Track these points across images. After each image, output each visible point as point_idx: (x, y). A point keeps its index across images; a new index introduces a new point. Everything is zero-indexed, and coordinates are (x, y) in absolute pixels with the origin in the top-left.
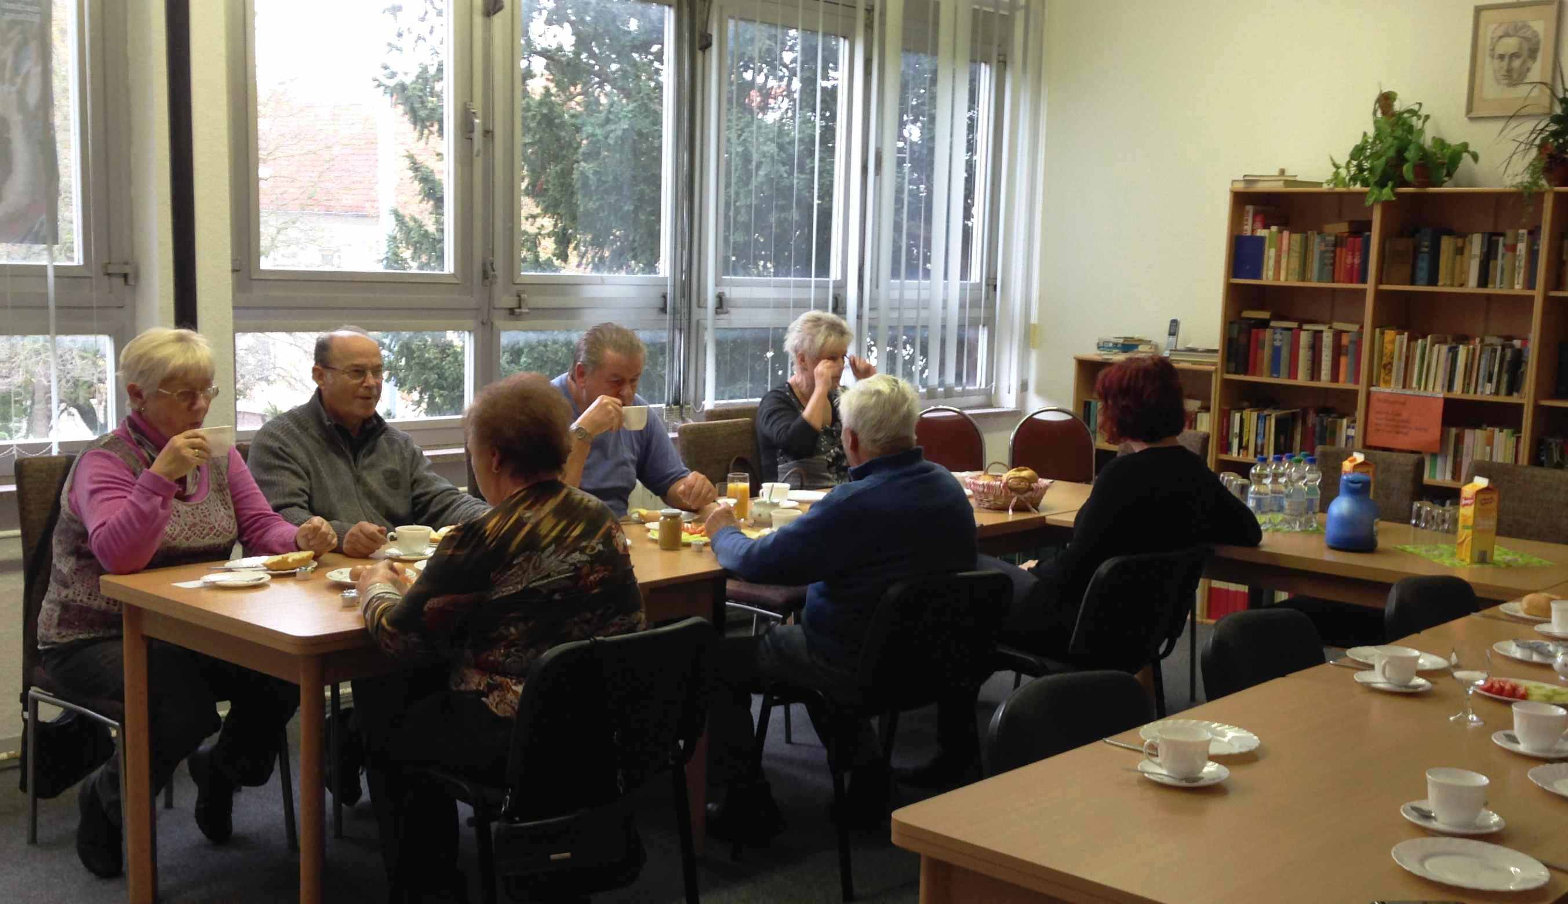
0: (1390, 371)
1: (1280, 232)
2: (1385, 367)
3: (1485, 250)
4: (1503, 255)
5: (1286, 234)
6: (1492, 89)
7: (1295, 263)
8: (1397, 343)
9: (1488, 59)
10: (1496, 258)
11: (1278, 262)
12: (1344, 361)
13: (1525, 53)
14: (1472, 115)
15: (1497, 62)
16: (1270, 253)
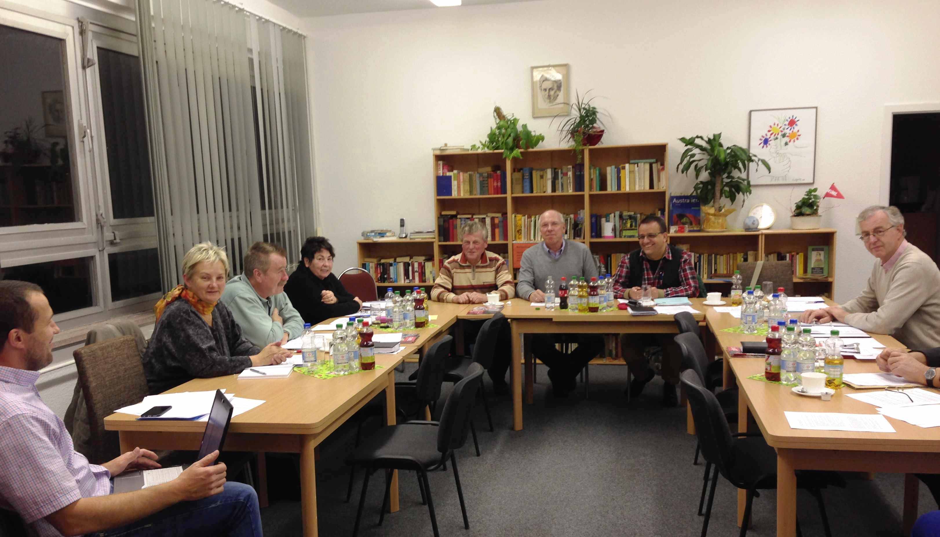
0: (521, 233)
1: (459, 173)
2: (518, 231)
3: (553, 176)
4: (562, 178)
5: (461, 174)
6: (543, 104)
7: (467, 187)
8: (523, 220)
9: (539, 90)
10: (558, 179)
11: (459, 187)
12: (497, 231)
13: (555, 88)
14: (535, 116)
15: (543, 92)
16: (454, 183)
